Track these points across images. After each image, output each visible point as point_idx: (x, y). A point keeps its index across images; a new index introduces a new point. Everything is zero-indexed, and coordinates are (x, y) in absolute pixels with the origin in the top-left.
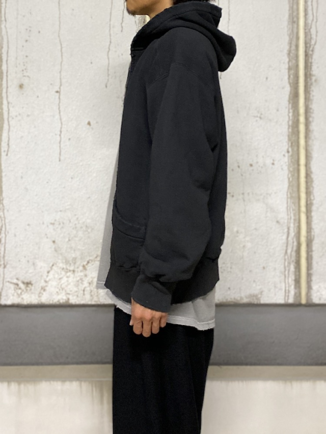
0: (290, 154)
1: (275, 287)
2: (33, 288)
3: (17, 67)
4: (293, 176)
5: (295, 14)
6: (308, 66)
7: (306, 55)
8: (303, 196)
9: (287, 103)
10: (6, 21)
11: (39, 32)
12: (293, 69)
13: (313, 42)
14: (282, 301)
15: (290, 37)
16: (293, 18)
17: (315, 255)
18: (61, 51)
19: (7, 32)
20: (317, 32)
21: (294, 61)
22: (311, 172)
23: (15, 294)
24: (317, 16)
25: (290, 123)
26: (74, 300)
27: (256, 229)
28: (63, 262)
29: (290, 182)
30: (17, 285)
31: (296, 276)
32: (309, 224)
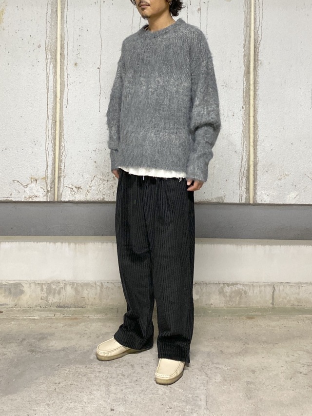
0: (244, 109)
1: (234, 192)
2: (82, 191)
3: (73, 52)
4: (246, 123)
5: (248, 21)
6: (256, 54)
7: (255, 48)
8: (252, 135)
9: (243, 77)
10: (67, 23)
11: (88, 30)
12: (247, 56)
13: (259, 39)
14: (237, 202)
15: (245, 36)
16: (247, 24)
17: (259, 172)
18: (101, 42)
19: (67, 30)
20: (262, 33)
21: (247, 51)
22: (257, 121)
23: (71, 194)
24: (262, 23)
25: (245, 90)
26: (107, 199)
28: (101, 175)
29: (243, 127)
30: (72, 188)
31: (246, 186)
32: (255, 153)
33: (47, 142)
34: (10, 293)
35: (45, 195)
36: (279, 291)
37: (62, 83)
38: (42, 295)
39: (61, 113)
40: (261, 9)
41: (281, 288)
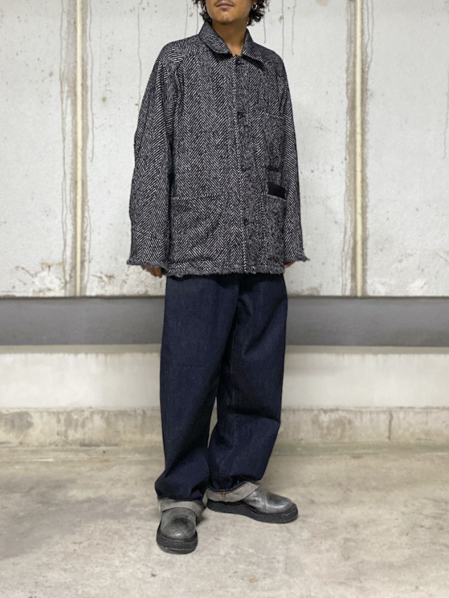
0: (348, 161)
1: (333, 281)
2: (115, 280)
3: (100, 82)
4: (350, 181)
5: (352, 34)
6: (364, 82)
7: (363, 71)
8: (359, 199)
9: (345, 115)
10: (90, 40)
11: (121, 50)
12: (351, 84)
13: (369, 60)
14: (339, 293)
15: (348, 55)
16: (351, 38)
17: (369, 252)
18: (140, 67)
19: (91, 51)
20: (372, 51)
21: (351, 77)
22: (367, 178)
23: (99, 286)
24: (372, 36)
25: (348, 133)
26: (152, 292)
27: (316, 229)
29: (347, 186)
30: (101, 278)
31: (352, 270)
32: (364, 224)
33: (65, 212)
34: (13, 426)
35: (62, 288)
36: (399, 419)
37: (85, 128)
38: (59, 429)
39: (84, 171)
40: (370, 16)
41: (401, 415)
